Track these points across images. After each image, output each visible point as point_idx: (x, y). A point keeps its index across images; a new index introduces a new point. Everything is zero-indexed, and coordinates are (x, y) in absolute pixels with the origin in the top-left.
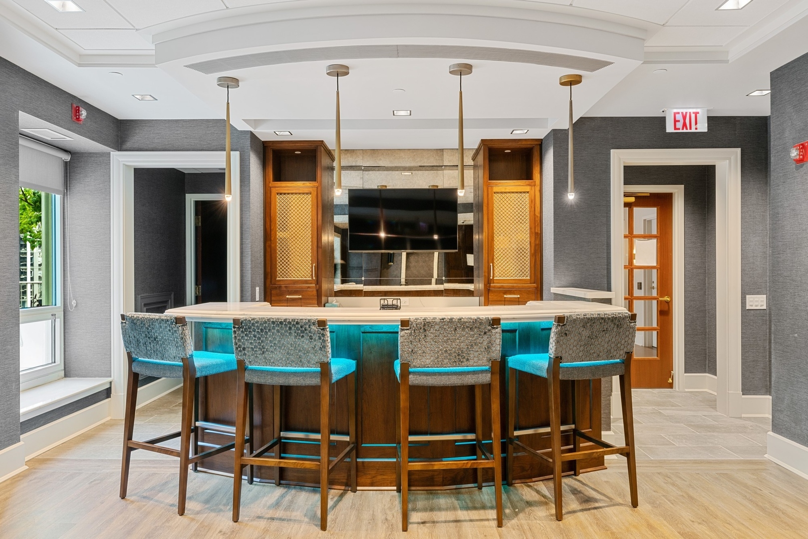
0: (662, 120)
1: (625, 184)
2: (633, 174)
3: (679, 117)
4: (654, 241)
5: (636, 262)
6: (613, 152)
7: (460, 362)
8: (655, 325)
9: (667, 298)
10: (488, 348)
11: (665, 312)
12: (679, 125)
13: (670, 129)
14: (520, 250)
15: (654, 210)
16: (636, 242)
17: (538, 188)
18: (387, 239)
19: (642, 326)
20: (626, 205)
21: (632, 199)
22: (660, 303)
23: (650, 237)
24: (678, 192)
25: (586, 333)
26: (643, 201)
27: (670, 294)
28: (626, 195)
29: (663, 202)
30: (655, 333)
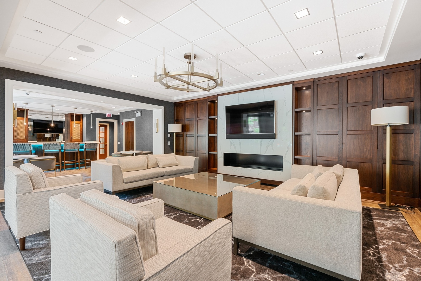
0: (105, 114)
1: (99, 123)
2: (100, 122)
3: (108, 115)
4: (104, 133)
5: (100, 137)
6: (97, 119)
7: (73, 149)
8: (104, 148)
9: (106, 143)
10: (78, 147)
11: (106, 146)
12: (108, 116)
13: (106, 116)
14: (78, 134)
15: (104, 128)
16: (100, 133)
17: (82, 123)
18: (49, 130)
19: (101, 148)
20: (99, 126)
21: (100, 125)
22: (105, 144)
23: (103, 132)
24: (108, 125)
25: (90, 145)
26: (102, 126)
27: (107, 143)
28: (99, 125)
29: (106, 126)
30: (104, 149)
